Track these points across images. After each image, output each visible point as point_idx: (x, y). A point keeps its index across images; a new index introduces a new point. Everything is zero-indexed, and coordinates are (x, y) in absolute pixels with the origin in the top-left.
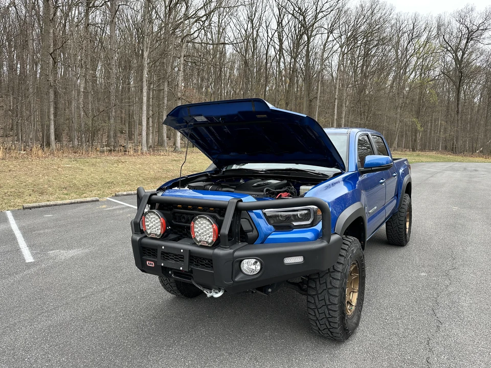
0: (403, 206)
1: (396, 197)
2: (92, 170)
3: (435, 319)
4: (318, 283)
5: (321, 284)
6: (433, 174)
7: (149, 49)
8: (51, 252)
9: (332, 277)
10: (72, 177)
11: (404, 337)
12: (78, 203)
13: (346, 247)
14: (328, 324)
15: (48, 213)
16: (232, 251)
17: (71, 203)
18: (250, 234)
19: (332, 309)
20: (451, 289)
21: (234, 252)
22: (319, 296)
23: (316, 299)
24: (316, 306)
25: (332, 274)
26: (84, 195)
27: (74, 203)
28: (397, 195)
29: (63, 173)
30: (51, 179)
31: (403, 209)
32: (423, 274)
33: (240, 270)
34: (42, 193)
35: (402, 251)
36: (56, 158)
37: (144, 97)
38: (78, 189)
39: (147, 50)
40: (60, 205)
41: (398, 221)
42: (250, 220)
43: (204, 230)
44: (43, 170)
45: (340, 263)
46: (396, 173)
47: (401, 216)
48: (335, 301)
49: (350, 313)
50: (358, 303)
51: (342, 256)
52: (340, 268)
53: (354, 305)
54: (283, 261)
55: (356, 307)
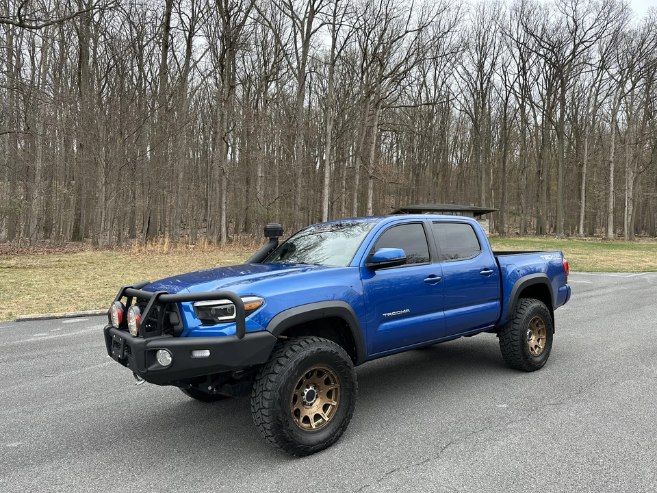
5: (259, 386)
16: (144, 340)
18: (176, 328)
21: (148, 342)
25: (269, 375)
28: (500, 299)
41: (511, 335)
42: (179, 313)
45: (281, 365)
46: (491, 271)
47: (514, 330)
48: (266, 404)
49: (314, 427)
50: (334, 418)
51: (287, 357)
52: (278, 369)
53: (327, 419)
54: (191, 353)
55: (330, 423)
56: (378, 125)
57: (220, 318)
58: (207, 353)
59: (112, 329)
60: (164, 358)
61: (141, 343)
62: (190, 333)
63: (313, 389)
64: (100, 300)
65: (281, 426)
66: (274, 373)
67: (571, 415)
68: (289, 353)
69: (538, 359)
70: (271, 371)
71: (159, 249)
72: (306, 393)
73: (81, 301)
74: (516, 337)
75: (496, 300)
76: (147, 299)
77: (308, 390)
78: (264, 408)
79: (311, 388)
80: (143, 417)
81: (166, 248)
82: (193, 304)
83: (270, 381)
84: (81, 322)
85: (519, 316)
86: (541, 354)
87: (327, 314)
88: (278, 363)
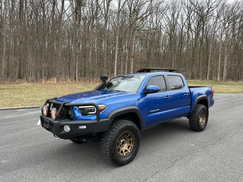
18: (71, 117)
21: (60, 122)
22: (103, 144)
31: (197, 113)
33: (63, 129)
41: (193, 118)
42: (72, 111)
45: (113, 131)
46: (188, 94)
47: (195, 116)
48: (107, 147)
49: (125, 155)
50: (132, 151)
51: (115, 128)
52: (112, 133)
53: (129, 152)
54: (78, 127)
55: (130, 153)
56: (136, 37)
57: (89, 113)
58: (85, 127)
59: (43, 116)
60: (67, 129)
61: (58, 123)
62: (77, 119)
63: (124, 140)
64: (31, 102)
65: (113, 155)
66: (110, 134)
67: (219, 149)
68: (116, 127)
69: (203, 127)
70: (109, 134)
71: (52, 83)
72: (121, 142)
73: (24, 102)
74: (195, 119)
75: (189, 105)
76: (59, 105)
77: (122, 141)
78: (107, 148)
79: (123, 140)
80: (55, 150)
81: (55, 82)
82: (78, 107)
83: (109, 137)
84: (24, 111)
85: (197, 111)
86: (204, 125)
87: (130, 111)
88: (112, 130)
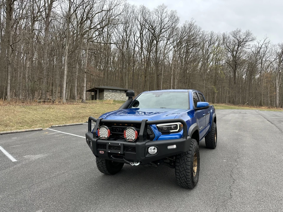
0: (213, 128)
1: (210, 124)
2: (35, 113)
3: (232, 179)
4: (180, 160)
5: (182, 160)
6: (225, 115)
7: (69, 45)
8: (25, 156)
9: (187, 157)
10: (24, 116)
11: (219, 186)
12: (30, 131)
13: (192, 143)
14: (185, 179)
15: (13, 136)
16: (145, 143)
17: (26, 131)
18: (151, 136)
19: (188, 172)
20: (238, 167)
21: (146, 143)
22: (181, 166)
23: (180, 167)
24: (180, 171)
25: (187, 155)
26: (33, 127)
27: (28, 131)
28: (210, 123)
29: (17, 114)
30: (10, 117)
31: (213, 130)
32: (224, 161)
33: (148, 152)
34: (6, 126)
35: (213, 151)
36: (11, 106)
37: (65, 71)
38: (28, 123)
39: (67, 45)
40: (19, 132)
42: (151, 130)
43: (130, 134)
44: (5, 113)
47: (212, 133)
48: (189, 167)
54: (167, 147)
55: (197, 173)
56: (89, 49)
57: (171, 131)
58: (175, 146)
61: (143, 144)
62: (158, 138)
70: (186, 153)
78: (187, 169)
82: (156, 125)
